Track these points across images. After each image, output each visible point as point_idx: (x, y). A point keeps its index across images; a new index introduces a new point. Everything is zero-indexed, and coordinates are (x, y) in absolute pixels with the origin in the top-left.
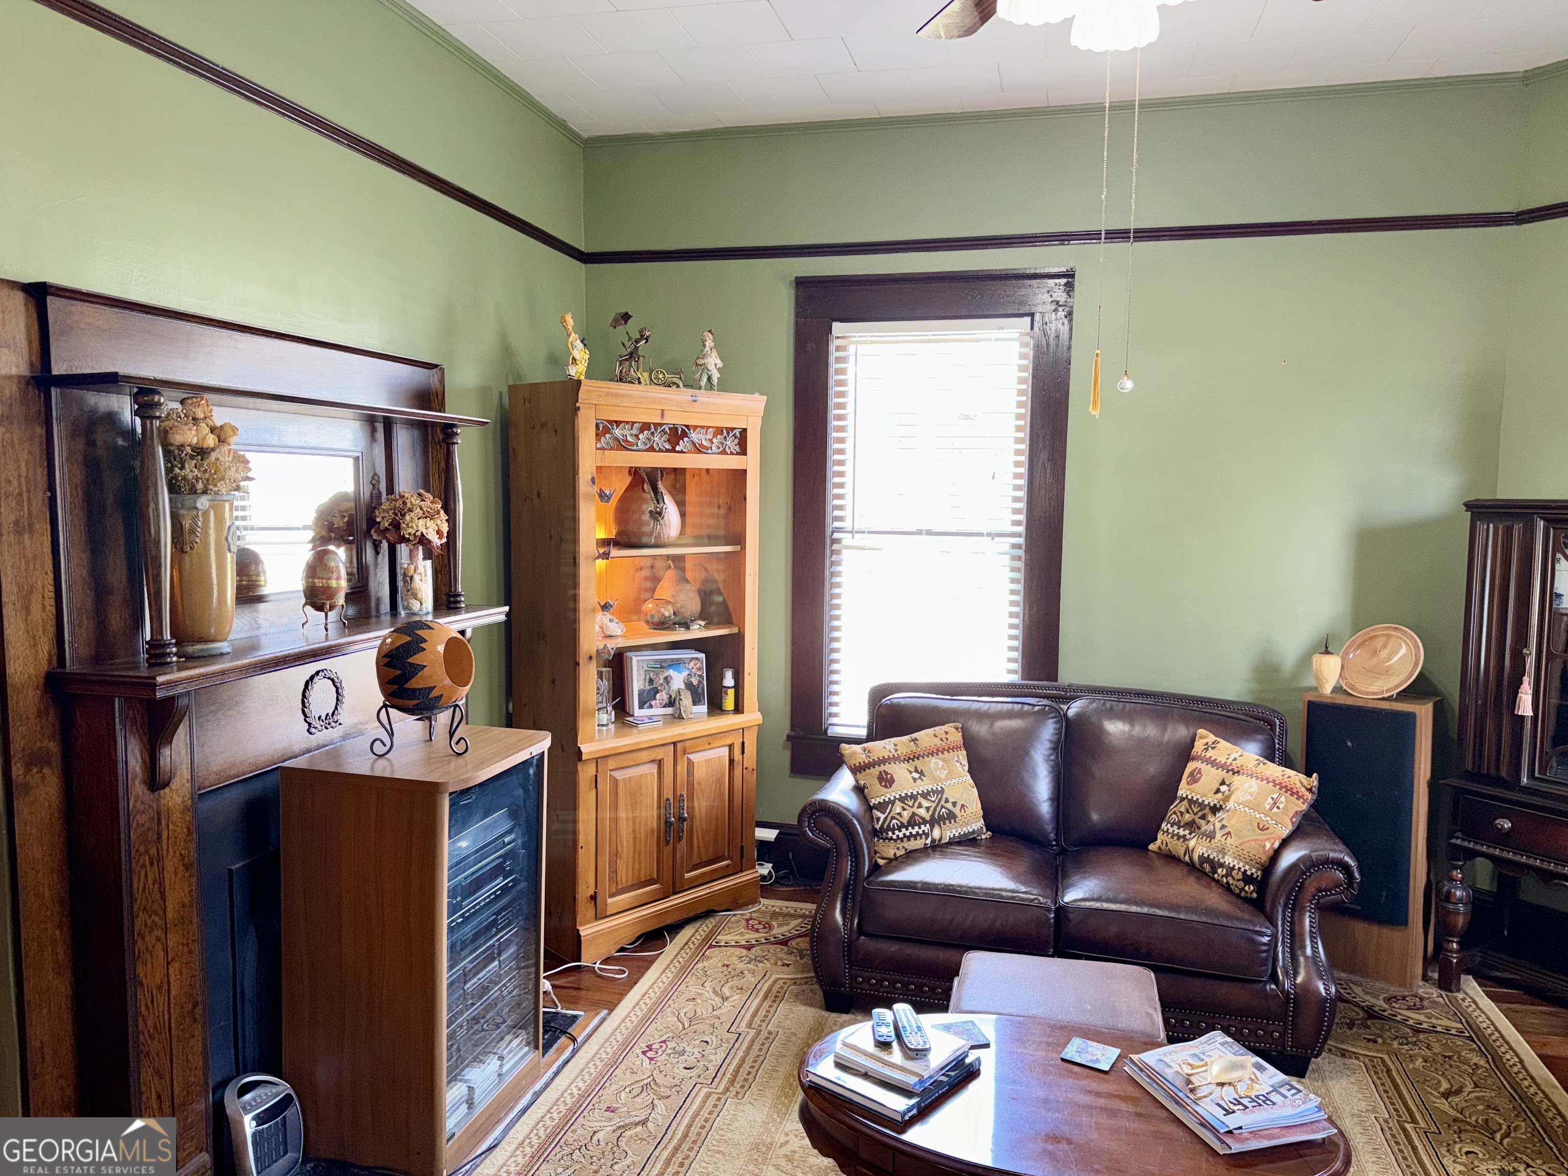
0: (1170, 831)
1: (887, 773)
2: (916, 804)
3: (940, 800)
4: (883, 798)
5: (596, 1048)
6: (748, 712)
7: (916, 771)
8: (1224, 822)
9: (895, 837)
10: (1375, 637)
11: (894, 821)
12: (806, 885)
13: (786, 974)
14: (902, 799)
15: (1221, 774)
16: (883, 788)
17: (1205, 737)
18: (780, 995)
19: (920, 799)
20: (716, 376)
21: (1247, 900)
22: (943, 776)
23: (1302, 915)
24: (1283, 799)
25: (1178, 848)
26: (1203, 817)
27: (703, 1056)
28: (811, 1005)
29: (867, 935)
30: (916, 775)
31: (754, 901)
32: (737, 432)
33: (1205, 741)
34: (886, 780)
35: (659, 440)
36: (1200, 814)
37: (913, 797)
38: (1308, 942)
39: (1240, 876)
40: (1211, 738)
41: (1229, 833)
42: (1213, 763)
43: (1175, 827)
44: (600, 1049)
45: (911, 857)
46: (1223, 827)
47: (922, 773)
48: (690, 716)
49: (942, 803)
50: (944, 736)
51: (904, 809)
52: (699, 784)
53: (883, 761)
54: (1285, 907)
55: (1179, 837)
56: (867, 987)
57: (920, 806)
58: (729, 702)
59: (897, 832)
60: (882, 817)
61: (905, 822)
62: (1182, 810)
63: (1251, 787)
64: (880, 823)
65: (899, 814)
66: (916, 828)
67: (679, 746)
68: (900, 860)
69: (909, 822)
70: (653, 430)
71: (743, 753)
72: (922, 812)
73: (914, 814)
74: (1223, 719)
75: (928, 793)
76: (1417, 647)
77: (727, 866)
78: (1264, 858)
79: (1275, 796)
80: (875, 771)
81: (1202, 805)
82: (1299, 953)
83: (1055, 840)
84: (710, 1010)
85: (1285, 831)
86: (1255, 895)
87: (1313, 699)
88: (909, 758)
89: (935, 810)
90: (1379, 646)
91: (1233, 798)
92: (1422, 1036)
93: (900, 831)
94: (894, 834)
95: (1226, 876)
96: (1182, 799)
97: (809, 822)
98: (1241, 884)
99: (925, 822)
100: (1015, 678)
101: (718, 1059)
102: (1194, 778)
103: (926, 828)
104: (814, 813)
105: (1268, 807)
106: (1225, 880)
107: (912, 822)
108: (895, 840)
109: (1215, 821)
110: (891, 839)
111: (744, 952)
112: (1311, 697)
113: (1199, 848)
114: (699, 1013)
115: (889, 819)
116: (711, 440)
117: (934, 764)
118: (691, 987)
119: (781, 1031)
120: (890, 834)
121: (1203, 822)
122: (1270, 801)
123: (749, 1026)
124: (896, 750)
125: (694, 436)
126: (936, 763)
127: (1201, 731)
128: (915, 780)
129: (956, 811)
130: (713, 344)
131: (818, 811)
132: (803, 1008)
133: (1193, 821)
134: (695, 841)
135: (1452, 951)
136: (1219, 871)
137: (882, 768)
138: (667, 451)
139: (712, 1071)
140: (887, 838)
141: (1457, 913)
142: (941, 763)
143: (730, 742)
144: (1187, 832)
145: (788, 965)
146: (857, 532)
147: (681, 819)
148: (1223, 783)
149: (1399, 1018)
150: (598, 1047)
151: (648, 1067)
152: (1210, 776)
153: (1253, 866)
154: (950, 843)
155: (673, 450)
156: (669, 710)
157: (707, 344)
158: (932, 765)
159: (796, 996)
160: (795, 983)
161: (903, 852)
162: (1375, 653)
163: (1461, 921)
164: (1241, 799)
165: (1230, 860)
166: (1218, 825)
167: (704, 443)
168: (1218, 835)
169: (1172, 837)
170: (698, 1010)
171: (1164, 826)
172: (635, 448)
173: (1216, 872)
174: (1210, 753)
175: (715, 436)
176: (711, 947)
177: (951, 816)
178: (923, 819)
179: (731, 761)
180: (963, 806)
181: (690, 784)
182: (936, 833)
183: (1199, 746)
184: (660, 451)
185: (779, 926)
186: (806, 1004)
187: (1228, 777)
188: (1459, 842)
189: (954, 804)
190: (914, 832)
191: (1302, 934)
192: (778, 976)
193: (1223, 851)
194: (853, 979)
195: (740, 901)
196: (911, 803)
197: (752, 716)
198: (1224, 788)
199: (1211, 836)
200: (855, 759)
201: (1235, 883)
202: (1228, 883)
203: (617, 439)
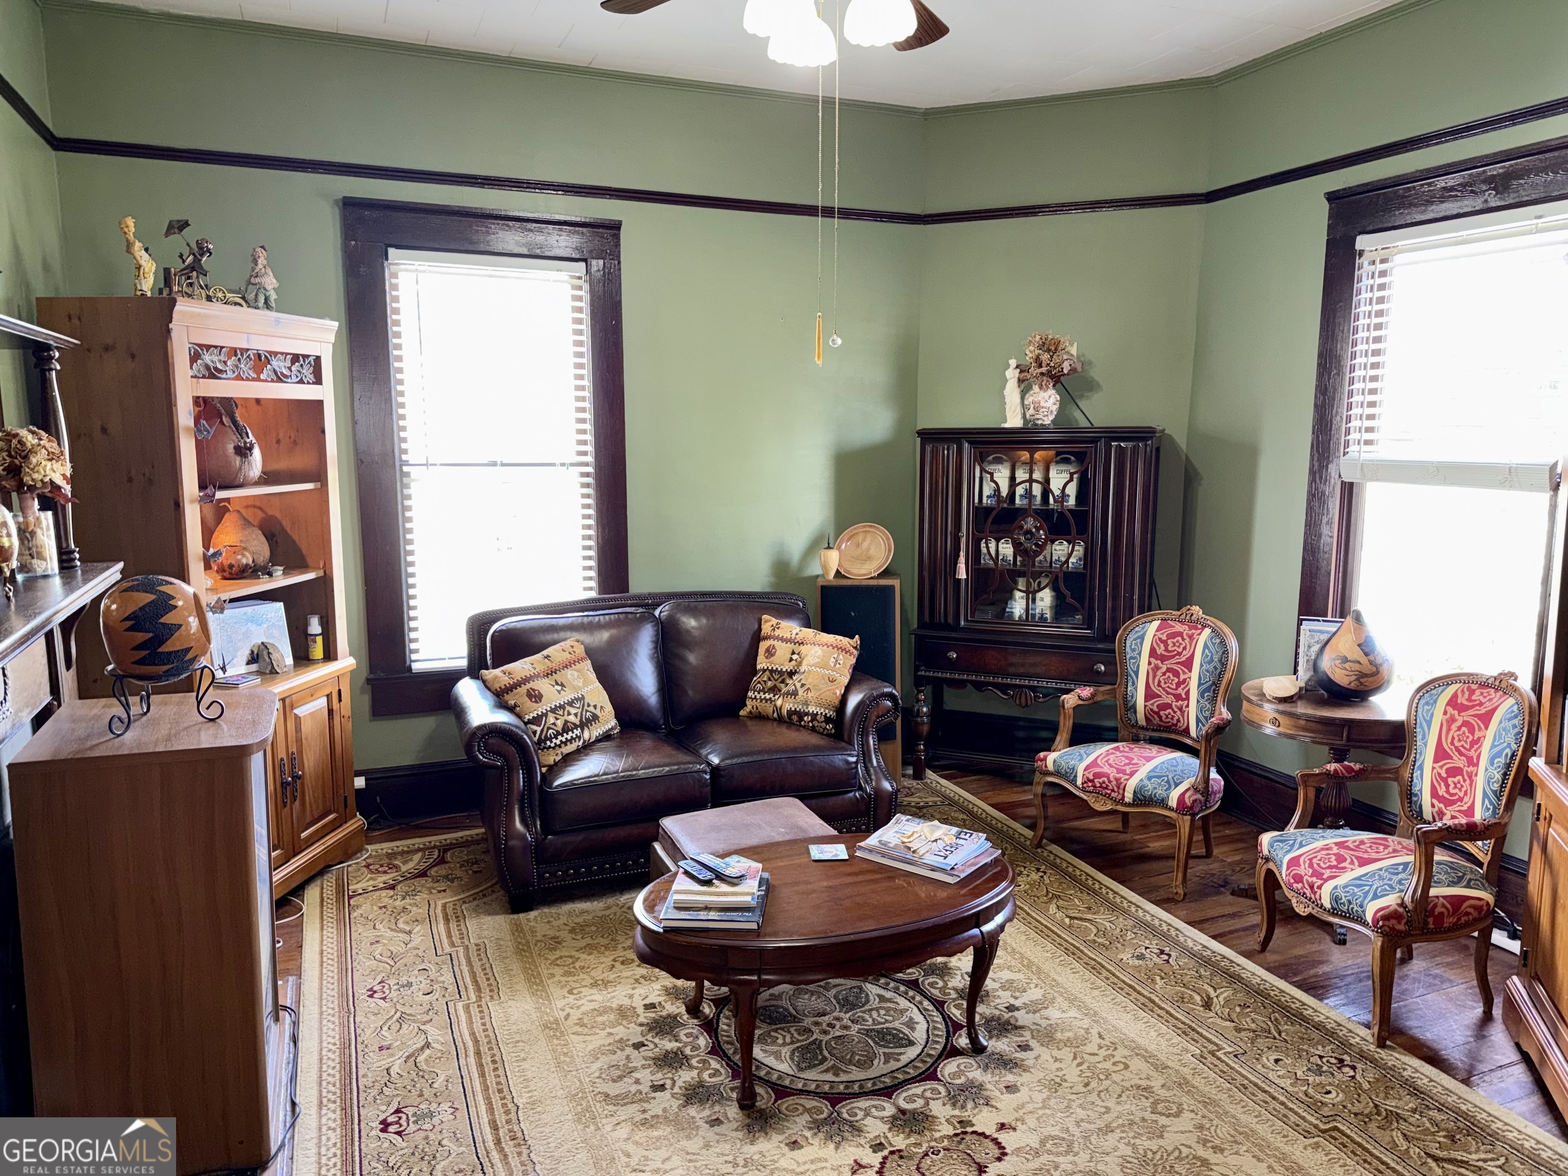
0: (758, 697)
1: (534, 690)
2: (566, 713)
3: (583, 706)
4: (536, 712)
5: (316, 1009)
6: (342, 659)
7: (557, 684)
8: (803, 682)
9: (553, 745)
10: (857, 533)
11: (550, 731)
12: (400, 824)
13: (449, 898)
14: (553, 711)
15: (790, 646)
16: (534, 704)
17: (769, 623)
18: (459, 914)
19: (568, 708)
20: (273, 296)
21: (829, 735)
22: (581, 684)
23: (868, 736)
24: (841, 657)
25: (768, 709)
26: (783, 682)
27: (432, 981)
28: (497, 914)
29: (553, 833)
30: (559, 688)
31: (360, 850)
32: (311, 359)
33: (770, 624)
34: (535, 696)
35: (245, 368)
36: (780, 680)
37: (562, 707)
38: (873, 756)
39: (823, 719)
40: (774, 621)
41: (809, 689)
42: (782, 639)
43: (762, 693)
44: (321, 1007)
45: (568, 760)
46: (803, 685)
47: (562, 685)
48: (285, 670)
49: (586, 707)
50: (571, 650)
51: (557, 719)
52: (306, 738)
53: (526, 680)
54: (858, 734)
55: (766, 700)
56: (554, 880)
57: (569, 714)
58: (318, 651)
59: (554, 740)
60: (539, 729)
61: (560, 729)
62: (765, 679)
63: (816, 652)
64: (537, 735)
65: (554, 724)
66: (570, 733)
67: (287, 701)
68: (559, 765)
69: (563, 729)
70: (239, 356)
71: (340, 700)
72: (572, 718)
73: (566, 722)
74: (776, 606)
75: (573, 701)
76: (888, 539)
77: (335, 819)
78: (837, 702)
79: (835, 656)
80: (523, 690)
81: (781, 673)
82: (869, 766)
83: (664, 724)
84: (404, 946)
85: (845, 680)
86: (833, 731)
87: (825, 584)
88: (548, 674)
89: (582, 715)
90: (860, 540)
91: (805, 663)
92: (925, 811)
93: (557, 739)
94: (551, 742)
95: (812, 721)
96: (764, 671)
97: (479, 746)
98: (824, 725)
99: (576, 727)
100: (593, 594)
101: (448, 978)
102: (770, 653)
103: (577, 732)
104: (483, 736)
105: (832, 665)
106: (811, 724)
107: (566, 729)
108: (554, 748)
109: (793, 684)
110: (550, 747)
111: (391, 892)
112: (821, 582)
113: (786, 705)
114: (395, 951)
115: (545, 730)
116: (290, 369)
117: (570, 675)
118: (362, 933)
119: (486, 941)
120: (548, 743)
121: (782, 685)
122: (832, 660)
123: (452, 945)
124: (535, 669)
125: (275, 363)
126: (572, 675)
127: (765, 617)
128: (559, 692)
129: (598, 712)
130: (265, 262)
131: (487, 734)
132: (489, 918)
133: (775, 686)
134: (307, 798)
135: (920, 752)
136: (806, 718)
137: (528, 686)
138: (253, 380)
139: (452, 988)
140: (545, 748)
141: (923, 723)
142: (576, 674)
143: (328, 692)
144: (771, 695)
145: (444, 891)
146: (431, 465)
147: (296, 778)
148: (793, 653)
149: (905, 803)
150: (317, 1007)
151: (387, 1005)
152: (783, 650)
153: (830, 710)
154: (598, 740)
155: (258, 379)
156: (254, 667)
157: (260, 261)
158: (569, 676)
159: (475, 910)
160: (464, 902)
161: (560, 757)
162: (858, 545)
163: (925, 729)
164: (812, 662)
165: (814, 708)
166: (798, 685)
167: (285, 372)
168: (801, 692)
169: (761, 701)
170: (392, 948)
171: (750, 694)
172: (224, 376)
173: (803, 720)
174: (777, 632)
175: (293, 363)
176: (350, 898)
177: (595, 718)
178: (574, 724)
179: (330, 712)
180: (602, 707)
181: (299, 741)
182: (586, 735)
183: (766, 629)
184: (247, 379)
185: (405, 863)
186: (489, 914)
187: (797, 648)
188: (923, 673)
189: (595, 707)
190: (569, 738)
191: (869, 751)
192: (444, 901)
193: (806, 704)
194: (541, 876)
195: (350, 852)
196: (561, 713)
197: (346, 662)
198: (795, 657)
199: (795, 694)
200: (499, 682)
201: (820, 724)
202: (813, 727)
203: (207, 367)
